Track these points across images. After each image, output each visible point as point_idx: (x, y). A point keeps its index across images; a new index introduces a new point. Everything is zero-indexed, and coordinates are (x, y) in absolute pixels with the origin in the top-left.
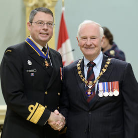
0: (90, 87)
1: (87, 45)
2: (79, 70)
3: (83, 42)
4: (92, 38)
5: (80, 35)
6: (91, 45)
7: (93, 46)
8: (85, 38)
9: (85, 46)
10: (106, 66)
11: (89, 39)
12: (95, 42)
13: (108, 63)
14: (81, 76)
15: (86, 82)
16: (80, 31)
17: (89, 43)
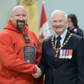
0: (57, 52)
1: (56, 26)
2: (52, 42)
3: (54, 24)
4: (60, 21)
5: (52, 19)
6: (59, 26)
7: (61, 26)
8: (56, 21)
9: (55, 27)
10: (68, 39)
11: (58, 22)
12: (62, 24)
13: (70, 37)
14: (53, 45)
15: (55, 49)
16: (53, 17)
17: (58, 25)
